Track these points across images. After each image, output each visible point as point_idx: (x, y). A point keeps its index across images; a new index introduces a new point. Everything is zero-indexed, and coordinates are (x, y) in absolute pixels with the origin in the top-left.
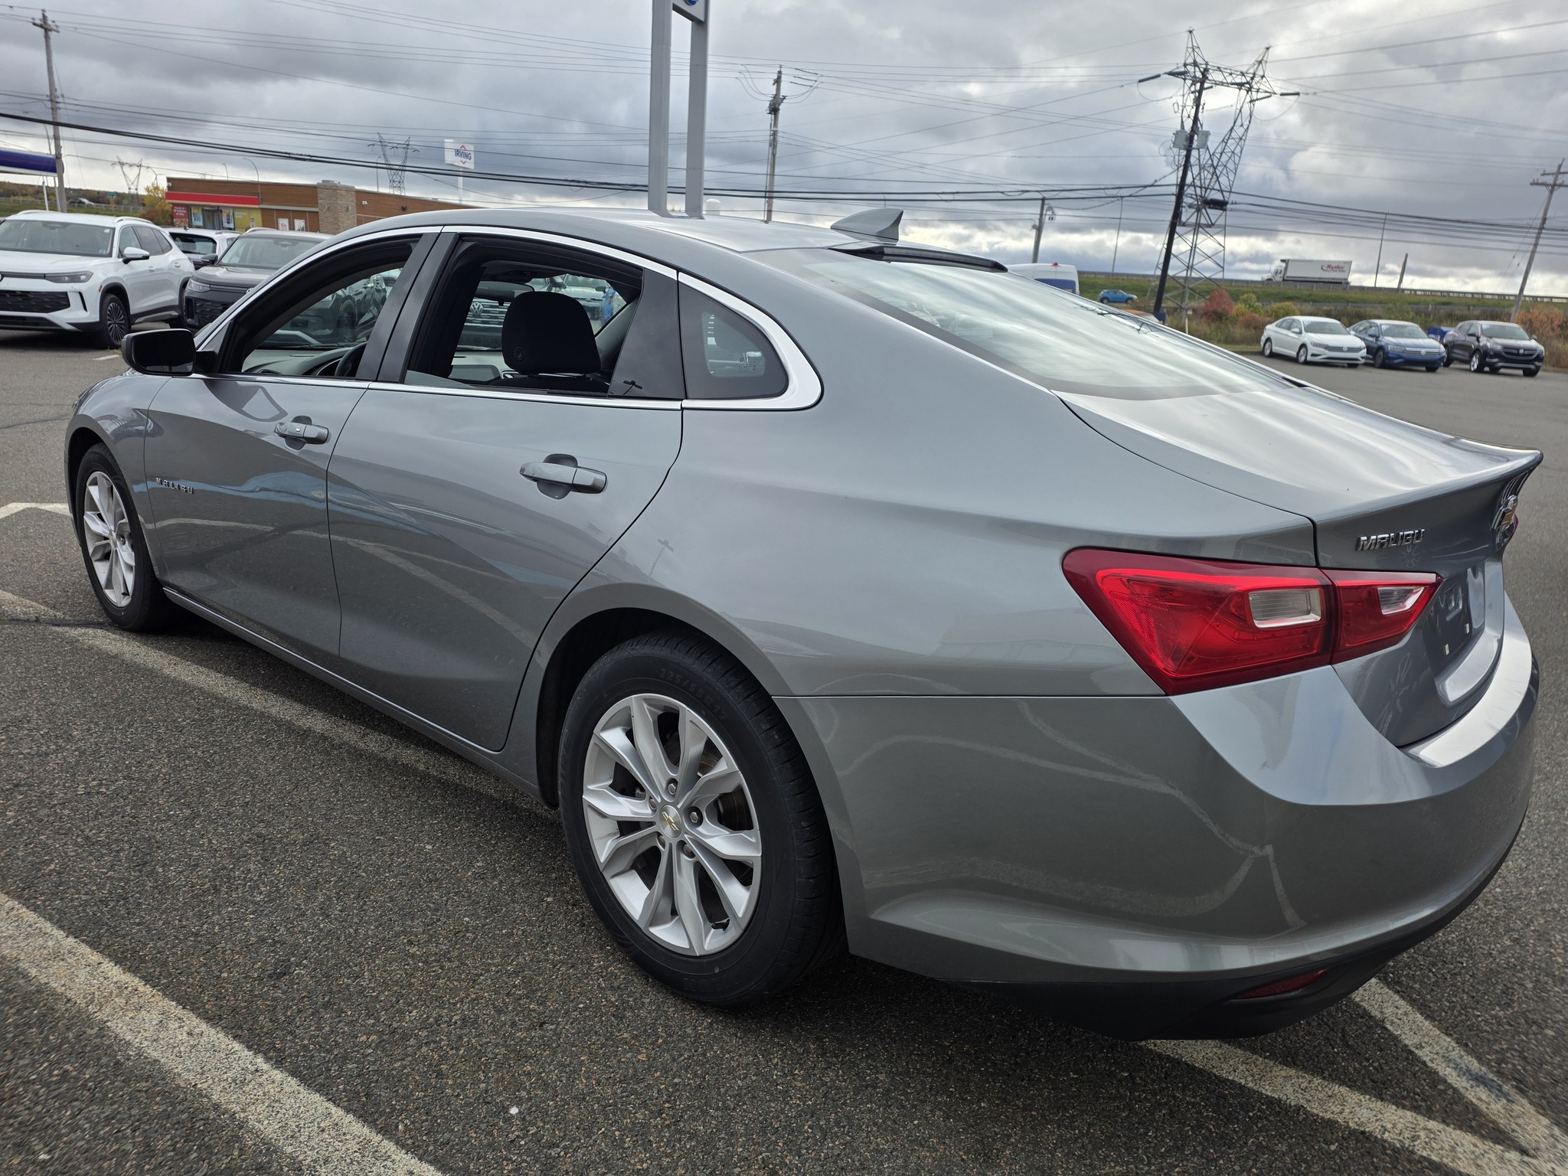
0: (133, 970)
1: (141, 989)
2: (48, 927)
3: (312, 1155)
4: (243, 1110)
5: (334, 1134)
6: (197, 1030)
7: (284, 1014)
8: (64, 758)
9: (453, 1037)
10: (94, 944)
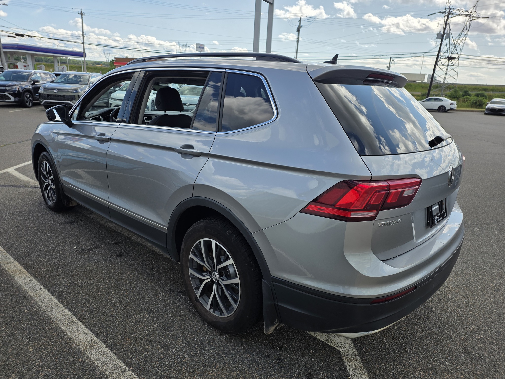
0: (24, 267)
1: (24, 271)
2: (10, 257)
3: (44, 305)
4: (34, 296)
5: (50, 302)
6: (32, 280)
7: (52, 278)
8: (29, 221)
9: (86, 286)
10: (18, 261)
